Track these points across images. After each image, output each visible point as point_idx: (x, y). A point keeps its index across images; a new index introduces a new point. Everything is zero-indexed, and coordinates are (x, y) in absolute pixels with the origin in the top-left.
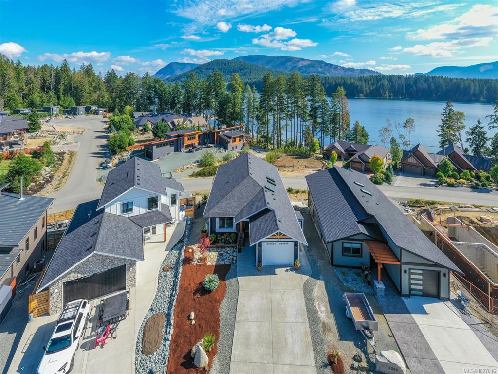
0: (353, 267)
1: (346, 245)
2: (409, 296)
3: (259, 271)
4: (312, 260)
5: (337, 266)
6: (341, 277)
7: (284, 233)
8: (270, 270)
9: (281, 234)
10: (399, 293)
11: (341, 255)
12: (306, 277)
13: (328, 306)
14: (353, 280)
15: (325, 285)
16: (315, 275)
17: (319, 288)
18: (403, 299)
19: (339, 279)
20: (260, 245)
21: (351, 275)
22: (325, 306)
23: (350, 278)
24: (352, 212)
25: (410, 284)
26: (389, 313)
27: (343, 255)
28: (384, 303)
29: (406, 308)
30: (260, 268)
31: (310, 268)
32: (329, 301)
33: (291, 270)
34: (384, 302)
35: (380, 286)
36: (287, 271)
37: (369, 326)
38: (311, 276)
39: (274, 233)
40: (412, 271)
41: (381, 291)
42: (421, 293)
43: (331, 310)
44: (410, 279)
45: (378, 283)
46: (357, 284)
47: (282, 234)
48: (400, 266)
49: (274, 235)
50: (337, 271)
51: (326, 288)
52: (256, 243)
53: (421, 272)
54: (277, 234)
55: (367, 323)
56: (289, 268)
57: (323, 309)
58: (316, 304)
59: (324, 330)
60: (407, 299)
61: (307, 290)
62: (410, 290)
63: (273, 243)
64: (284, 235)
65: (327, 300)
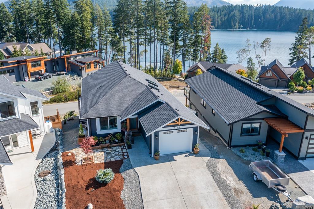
0: (250, 145)
1: (245, 126)
2: (304, 159)
3: (156, 160)
4: (208, 146)
5: (234, 147)
6: (240, 154)
7: (184, 119)
8: (169, 158)
9: (181, 119)
10: (297, 158)
11: (240, 135)
12: (207, 159)
13: (235, 176)
14: (252, 155)
15: (227, 162)
16: (215, 155)
17: (222, 165)
18: (300, 161)
19: (239, 156)
20: (156, 134)
21: (249, 152)
22: (232, 177)
23: (248, 154)
24: (248, 97)
25: (308, 148)
26: (292, 172)
27: (241, 135)
28: (285, 167)
29: (305, 167)
30: (157, 157)
31: (208, 151)
32: (235, 173)
33: (189, 155)
34: (285, 166)
35: (281, 154)
36: (186, 156)
37: (280, 183)
38: (212, 157)
39: (174, 120)
40: (312, 137)
41: (282, 158)
43: (238, 178)
44: (309, 144)
45: (279, 152)
46: (256, 157)
47: (183, 119)
48: (303, 133)
49: (174, 122)
50: (236, 151)
51: (228, 164)
52: (153, 133)
54: (177, 120)
55: (278, 182)
56: (187, 154)
57: (231, 179)
58: (223, 176)
59: (237, 193)
60: (304, 161)
61: (211, 168)
62: (307, 153)
63: (171, 132)
64: (185, 121)
65: (232, 172)
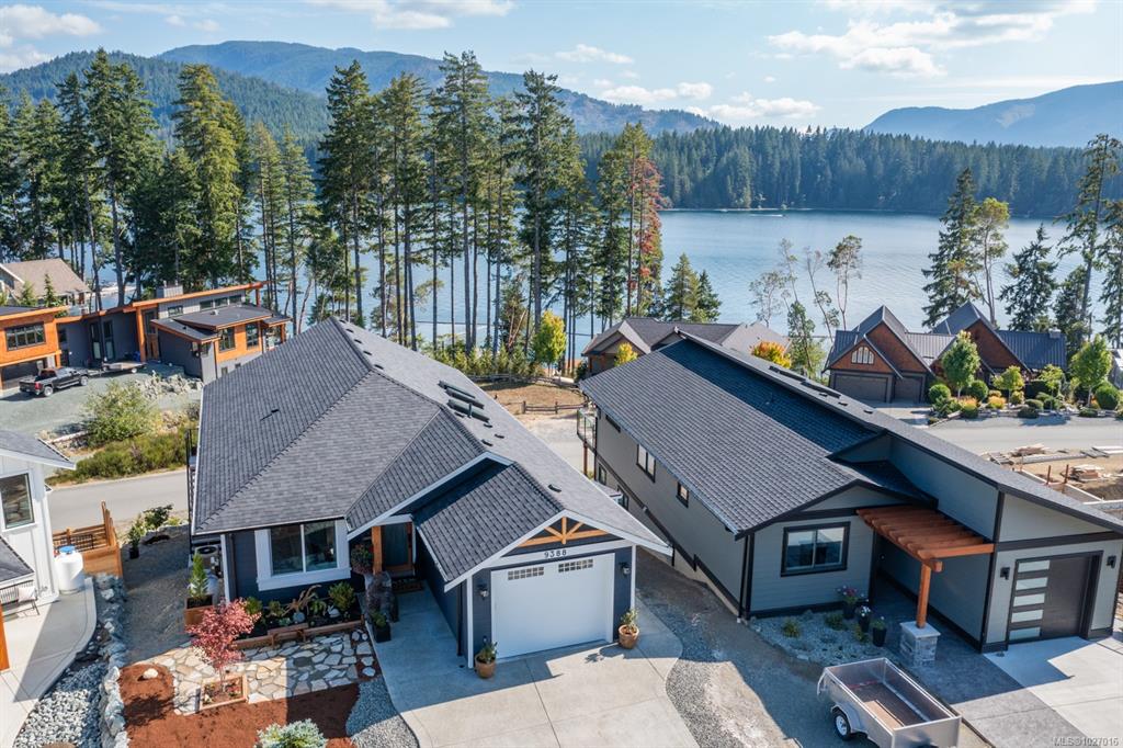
0: (816, 608)
1: (796, 539)
2: (1001, 647)
3: (485, 677)
4: (669, 615)
5: (762, 615)
6: (784, 642)
7: (583, 520)
8: (532, 667)
9: (571, 523)
10: (977, 645)
11: (779, 573)
12: (667, 664)
13: (771, 722)
14: (824, 641)
15: (740, 672)
16: (697, 650)
17: (722, 683)
18: (991, 657)
19: (780, 649)
20: (482, 582)
21: (813, 630)
22: (762, 726)
23: (811, 639)
24: (799, 438)
25: (1012, 609)
26: (965, 699)
27: (784, 574)
28: (940, 680)
29: (1007, 677)
30: (488, 666)
31: (671, 635)
32: (768, 710)
33: (605, 653)
34: (939, 676)
35: (923, 633)
36: (592, 658)
38: (684, 657)
39: (545, 526)
40: (1023, 568)
41: (928, 648)
42: (1035, 632)
43: (783, 729)
44: (1014, 593)
45: (918, 626)
46: (841, 648)
47: (576, 522)
48: (993, 556)
49: (544, 534)
50: (768, 629)
51: (745, 680)
52: (468, 576)
53: (1045, 565)
54: (557, 526)
55: (920, 734)
56: (597, 651)
57: (756, 734)
58: (729, 725)
60: (1002, 655)
61: (685, 700)
62: (1011, 626)
63: (535, 569)
64: (585, 528)
65: (760, 707)
